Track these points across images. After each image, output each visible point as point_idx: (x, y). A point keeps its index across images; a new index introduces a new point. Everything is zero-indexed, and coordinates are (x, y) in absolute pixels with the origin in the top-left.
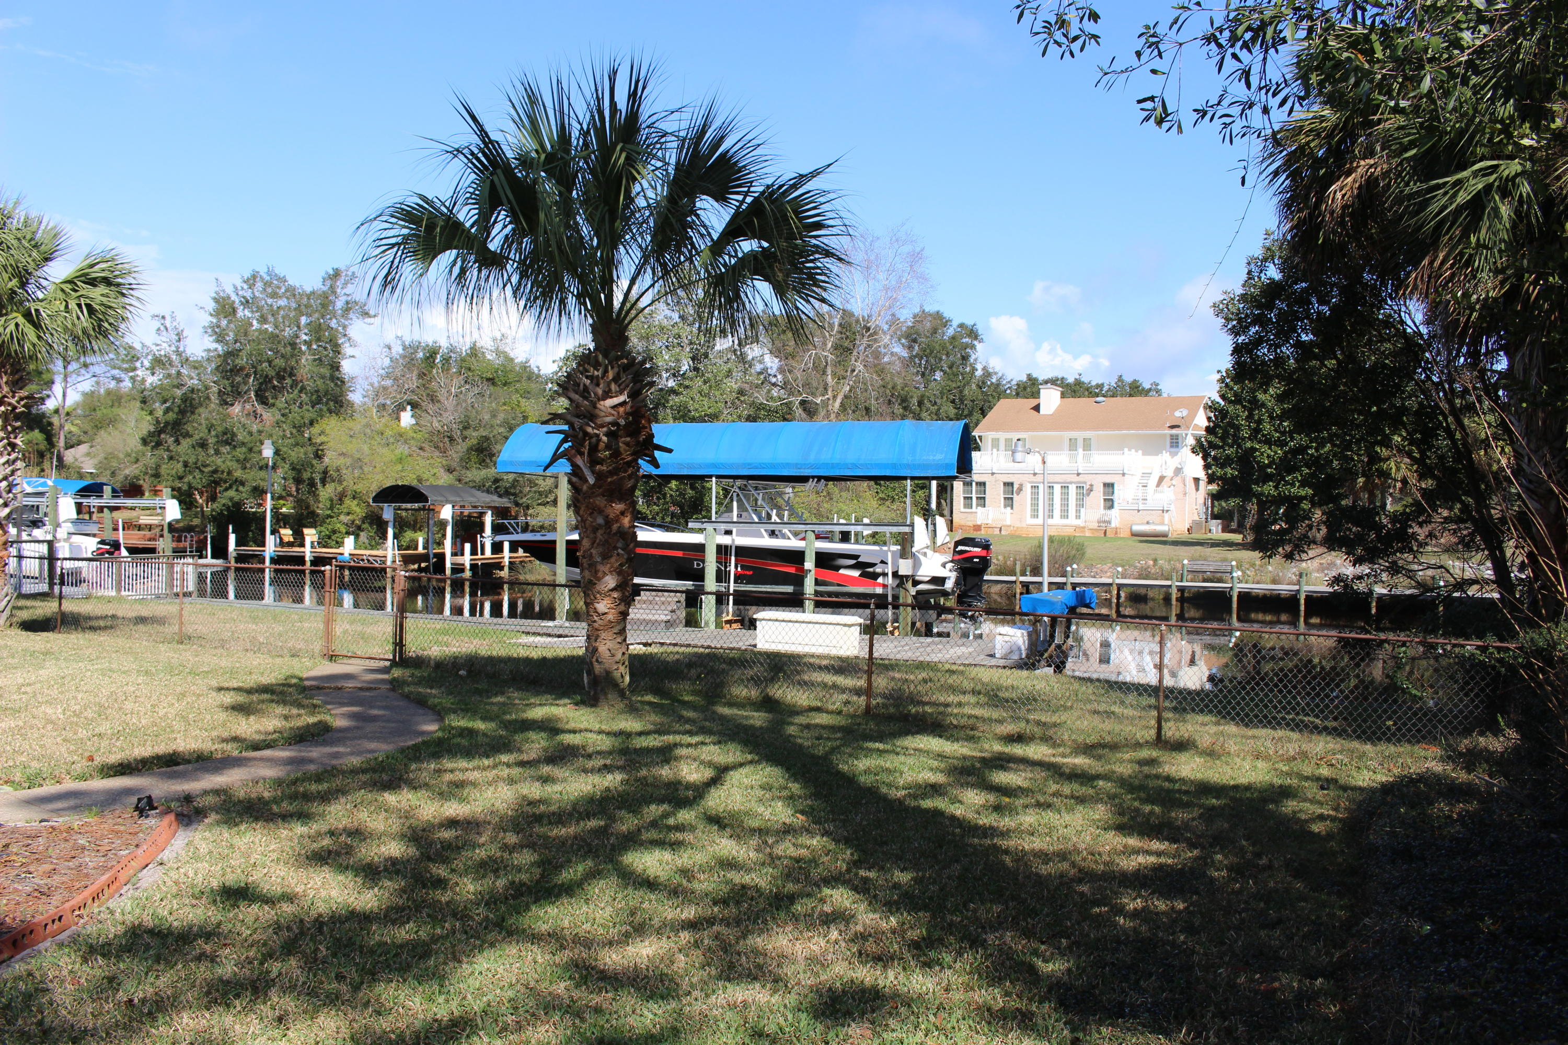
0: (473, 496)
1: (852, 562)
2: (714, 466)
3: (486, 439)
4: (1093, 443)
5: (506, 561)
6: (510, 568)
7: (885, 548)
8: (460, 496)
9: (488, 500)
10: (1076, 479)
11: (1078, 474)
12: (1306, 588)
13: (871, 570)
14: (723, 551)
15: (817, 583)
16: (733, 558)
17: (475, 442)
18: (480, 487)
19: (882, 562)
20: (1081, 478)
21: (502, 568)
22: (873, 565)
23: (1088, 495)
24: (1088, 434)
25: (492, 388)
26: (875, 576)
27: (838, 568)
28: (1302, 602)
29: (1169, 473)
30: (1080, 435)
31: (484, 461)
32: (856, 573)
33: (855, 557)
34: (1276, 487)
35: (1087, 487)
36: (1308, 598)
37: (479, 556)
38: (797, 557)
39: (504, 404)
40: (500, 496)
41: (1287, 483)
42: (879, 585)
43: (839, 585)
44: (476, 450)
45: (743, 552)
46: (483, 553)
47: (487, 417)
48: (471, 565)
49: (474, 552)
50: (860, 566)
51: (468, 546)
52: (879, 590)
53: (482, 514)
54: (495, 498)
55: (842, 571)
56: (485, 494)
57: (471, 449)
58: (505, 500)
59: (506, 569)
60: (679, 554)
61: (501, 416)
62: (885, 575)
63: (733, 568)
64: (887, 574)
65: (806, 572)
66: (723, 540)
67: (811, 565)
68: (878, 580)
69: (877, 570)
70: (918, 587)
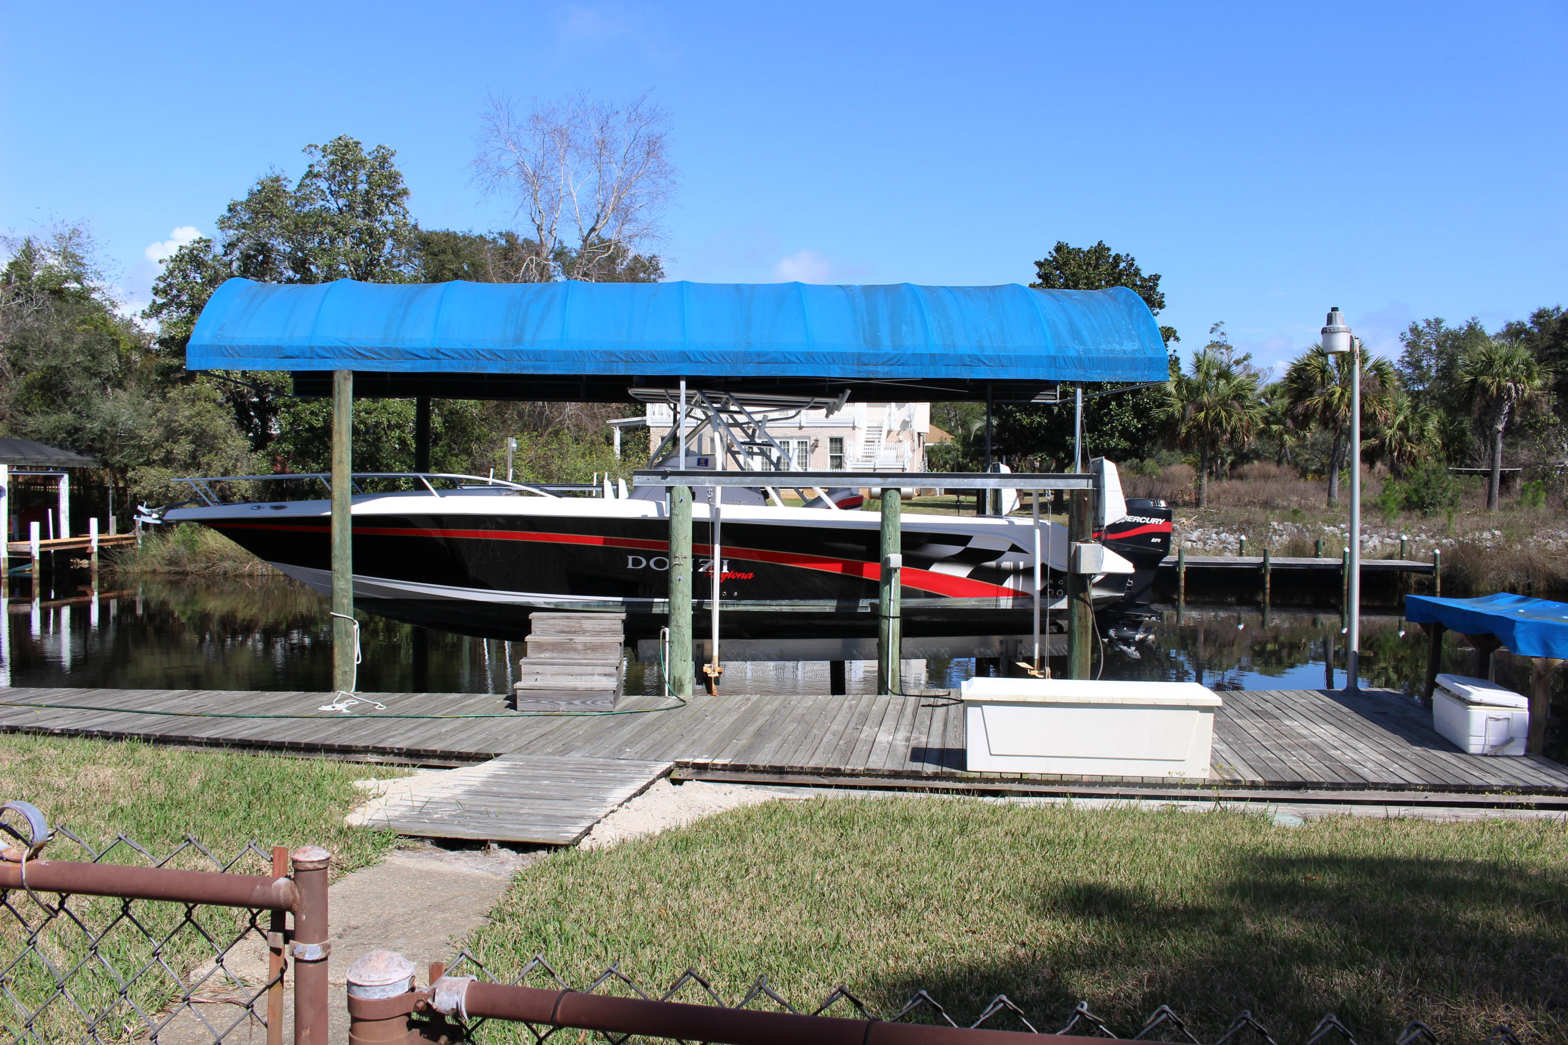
0: (42, 453)
1: (956, 550)
2: (685, 357)
3: (57, 370)
5: (95, 545)
6: (100, 556)
8: (19, 452)
9: (62, 458)
10: (798, 433)
11: (801, 428)
13: (993, 564)
14: (701, 530)
15: (906, 593)
16: (717, 548)
17: (37, 375)
18: (49, 440)
19: (1014, 548)
20: (804, 432)
21: (88, 556)
22: (996, 555)
23: (813, 451)
25: (58, 303)
26: (1000, 575)
27: (929, 562)
29: (896, 427)
31: (53, 402)
32: (962, 572)
33: (962, 540)
35: (811, 442)
37: (52, 540)
39: (84, 322)
40: (80, 453)
42: (1007, 592)
43: (928, 595)
44: (41, 387)
45: (737, 534)
46: (57, 535)
47: (57, 340)
48: (41, 554)
49: (44, 535)
50: (972, 557)
51: (35, 527)
52: (1006, 603)
53: (56, 480)
54: (72, 455)
55: (935, 569)
56: (57, 450)
57: (30, 387)
58: (87, 458)
59: (95, 558)
60: (596, 541)
61: (79, 339)
62: (1021, 572)
63: (718, 568)
64: (1028, 572)
65: (888, 573)
66: (701, 511)
67: (896, 559)
68: (1009, 583)
69: (1007, 564)
70: (1095, 593)
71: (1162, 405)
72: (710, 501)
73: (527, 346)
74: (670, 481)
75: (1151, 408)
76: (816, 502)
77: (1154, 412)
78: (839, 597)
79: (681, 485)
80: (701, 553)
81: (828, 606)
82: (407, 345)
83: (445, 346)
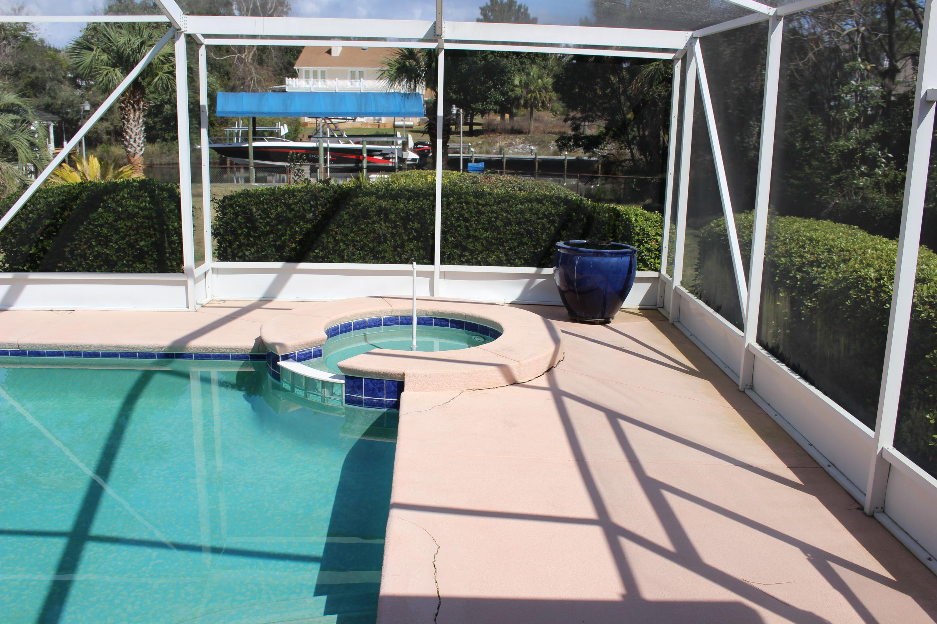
1: (380, 153)
2: (321, 113)
4: (365, 74)
7: (393, 147)
12: (506, 156)
13: (388, 156)
14: (325, 149)
15: (368, 162)
16: (329, 153)
19: (392, 153)
22: (388, 154)
24: (362, 69)
26: (389, 158)
27: (373, 156)
28: (505, 163)
30: (357, 69)
32: (381, 158)
33: (381, 151)
34: (483, 105)
36: (507, 161)
38: (360, 151)
41: (487, 103)
42: (391, 162)
43: (374, 163)
45: (333, 150)
50: (383, 155)
52: (390, 165)
55: (375, 157)
60: (303, 151)
62: (393, 158)
63: (329, 157)
64: (395, 158)
65: (364, 158)
66: (325, 145)
67: (365, 155)
68: (391, 160)
69: (391, 156)
70: (408, 163)
71: (513, 90)
72: (327, 143)
73: (288, 111)
74: (319, 139)
75: (508, 92)
76: (349, 143)
77: (510, 93)
78: (355, 163)
79: (321, 140)
80: (325, 154)
81: (352, 165)
82: (263, 111)
83: (272, 111)
